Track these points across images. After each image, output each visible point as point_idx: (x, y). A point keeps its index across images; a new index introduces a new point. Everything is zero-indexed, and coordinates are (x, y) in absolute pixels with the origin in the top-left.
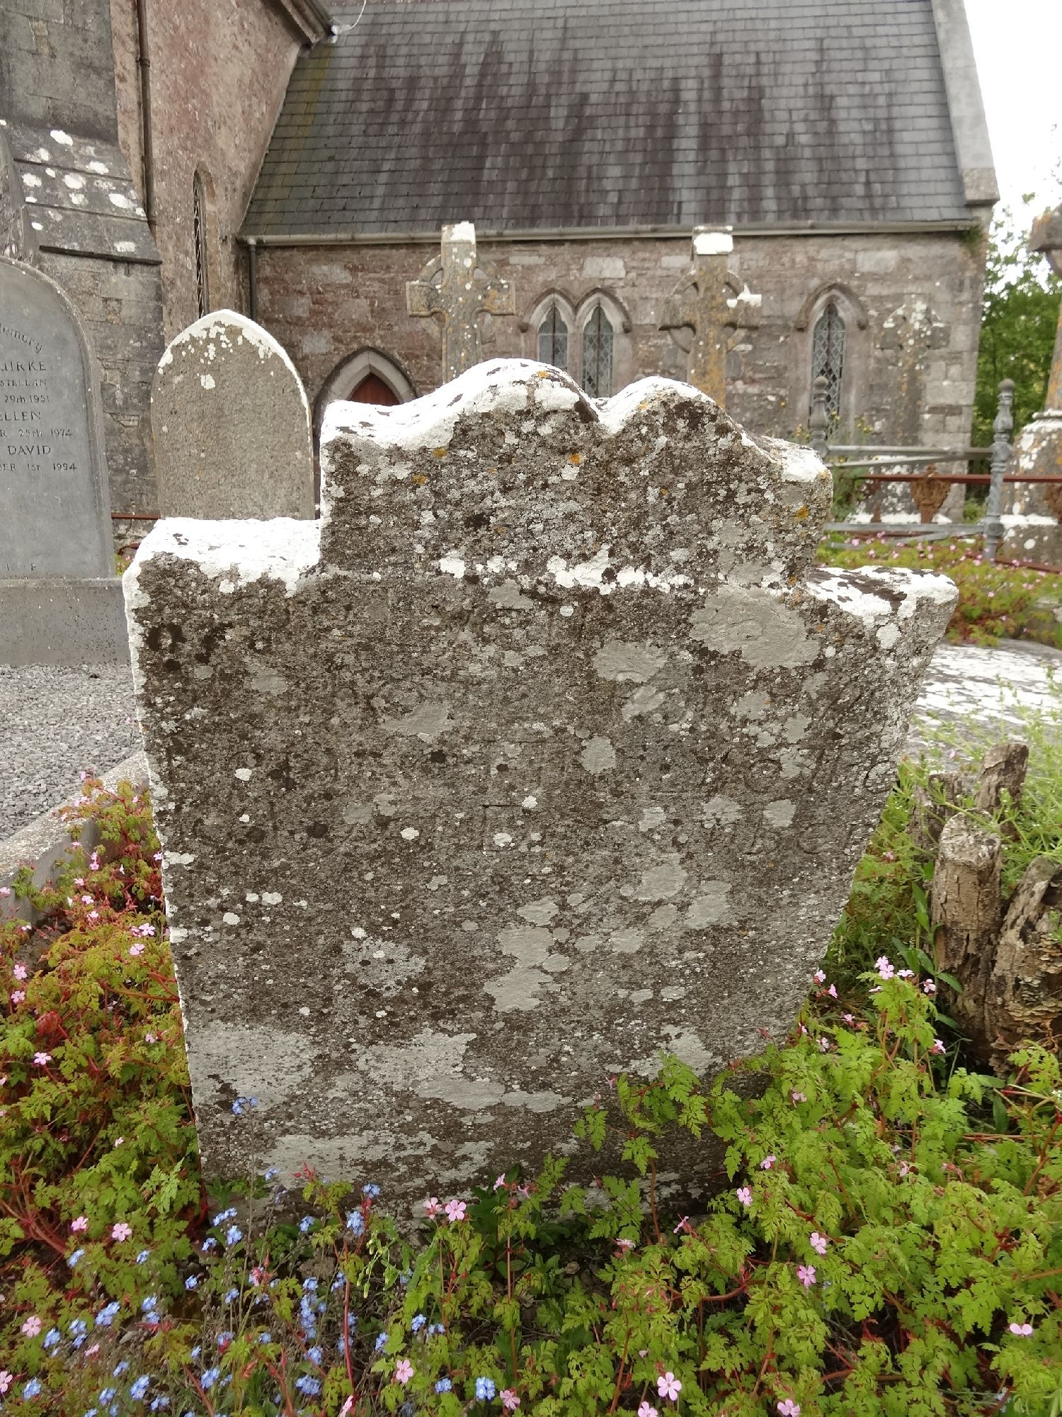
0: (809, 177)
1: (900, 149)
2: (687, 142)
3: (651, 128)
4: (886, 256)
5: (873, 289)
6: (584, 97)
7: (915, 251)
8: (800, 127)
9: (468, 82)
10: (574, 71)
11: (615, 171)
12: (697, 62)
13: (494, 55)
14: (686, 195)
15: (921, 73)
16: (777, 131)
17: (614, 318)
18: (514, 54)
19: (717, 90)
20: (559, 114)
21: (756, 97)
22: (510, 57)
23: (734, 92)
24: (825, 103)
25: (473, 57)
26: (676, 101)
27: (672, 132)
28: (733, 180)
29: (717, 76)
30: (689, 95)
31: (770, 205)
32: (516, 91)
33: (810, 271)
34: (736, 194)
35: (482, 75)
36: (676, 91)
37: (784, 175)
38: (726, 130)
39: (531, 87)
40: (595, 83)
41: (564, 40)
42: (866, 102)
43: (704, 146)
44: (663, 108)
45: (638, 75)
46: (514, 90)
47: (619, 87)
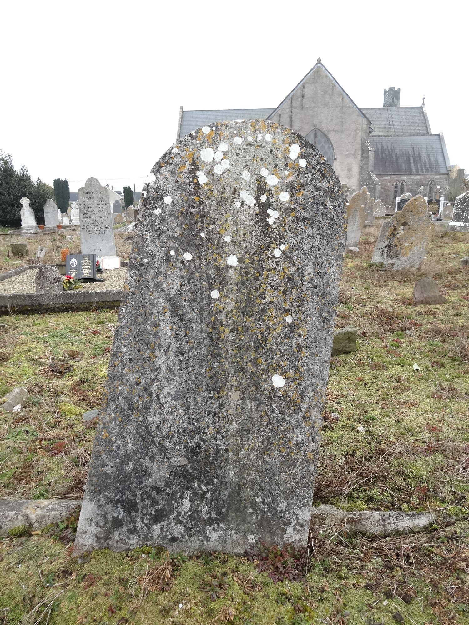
0: (428, 166)
1: (439, 163)
2: (412, 161)
3: (407, 158)
4: (438, 176)
5: (436, 180)
6: (397, 154)
7: (441, 176)
8: (426, 159)
9: (380, 151)
10: (394, 150)
11: (403, 165)
12: (411, 149)
13: (382, 147)
14: (413, 169)
15: (440, 151)
16: (423, 159)
17: (404, 184)
18: (385, 146)
19: (414, 153)
20: (394, 156)
21: (419, 154)
22: (385, 147)
23: (417, 154)
24: (428, 155)
25: (379, 146)
26: (409, 155)
27: (409, 160)
28: (419, 167)
29: (414, 151)
30: (410, 154)
31: (424, 170)
32: (387, 152)
33: (429, 178)
34: (420, 169)
35: (382, 150)
36: (409, 153)
37: (425, 166)
38: (416, 159)
39: (389, 152)
40: (397, 151)
41: (391, 144)
42: (434, 155)
43: (414, 162)
44: (408, 155)
45: (403, 150)
46: (386, 152)
47: (401, 152)
